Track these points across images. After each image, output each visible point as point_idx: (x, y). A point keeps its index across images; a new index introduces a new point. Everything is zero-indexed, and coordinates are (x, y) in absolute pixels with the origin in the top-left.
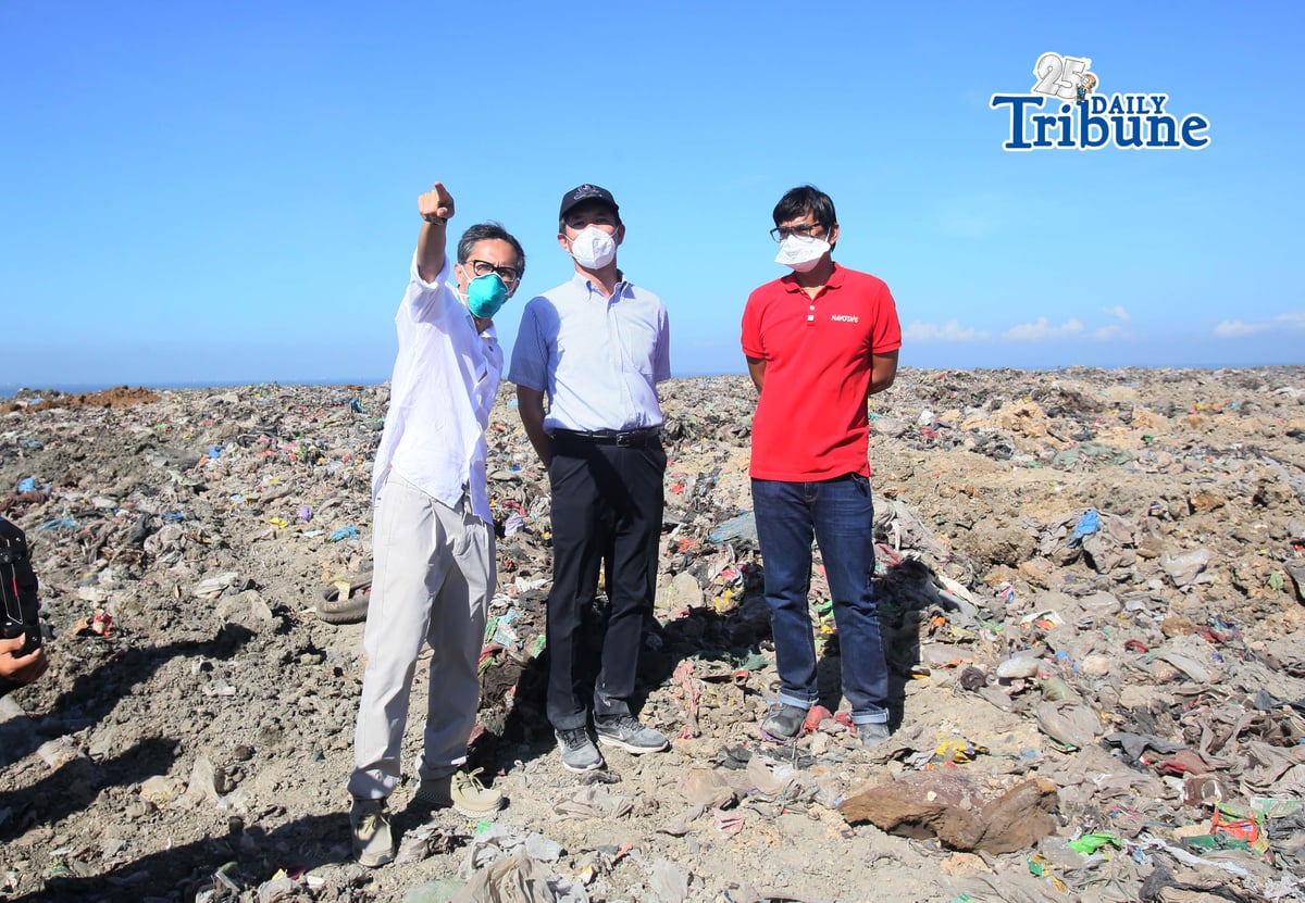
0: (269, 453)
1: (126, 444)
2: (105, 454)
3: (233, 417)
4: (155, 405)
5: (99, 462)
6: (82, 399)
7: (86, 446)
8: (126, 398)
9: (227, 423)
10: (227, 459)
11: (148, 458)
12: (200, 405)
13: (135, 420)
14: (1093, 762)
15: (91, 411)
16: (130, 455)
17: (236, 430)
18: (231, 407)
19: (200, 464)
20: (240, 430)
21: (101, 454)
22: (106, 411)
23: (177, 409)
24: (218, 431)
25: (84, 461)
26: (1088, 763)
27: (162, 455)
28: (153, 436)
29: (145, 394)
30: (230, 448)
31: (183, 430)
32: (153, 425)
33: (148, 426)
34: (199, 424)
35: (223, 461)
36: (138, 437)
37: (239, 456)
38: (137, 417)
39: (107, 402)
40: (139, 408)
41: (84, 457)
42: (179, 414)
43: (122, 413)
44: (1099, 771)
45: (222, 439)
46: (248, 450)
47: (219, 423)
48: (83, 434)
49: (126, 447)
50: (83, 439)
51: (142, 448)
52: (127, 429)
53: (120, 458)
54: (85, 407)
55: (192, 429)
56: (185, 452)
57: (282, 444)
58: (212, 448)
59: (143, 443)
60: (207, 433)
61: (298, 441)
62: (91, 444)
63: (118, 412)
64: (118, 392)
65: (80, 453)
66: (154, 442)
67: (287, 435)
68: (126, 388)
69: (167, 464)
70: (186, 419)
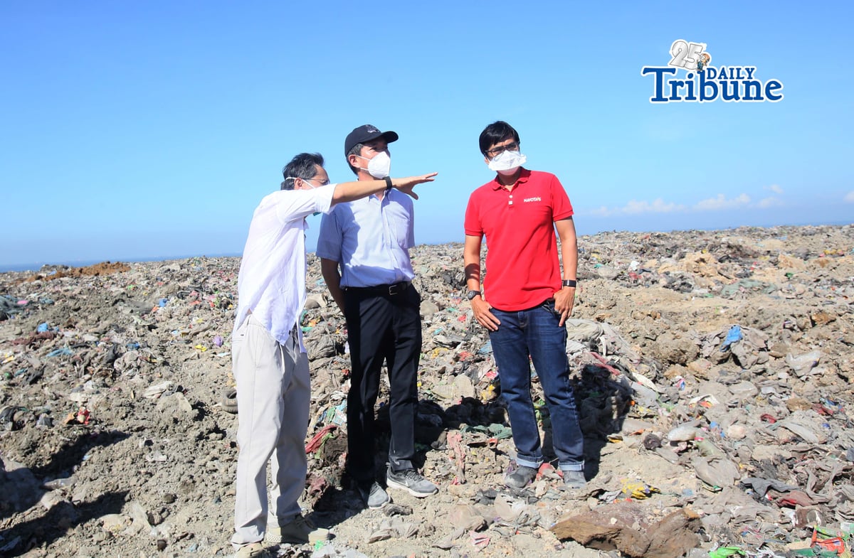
0: (197, 302)
1: (106, 299)
2: (94, 306)
3: (176, 279)
4: (126, 273)
5: (89, 312)
6: (81, 271)
7: (81, 302)
8: (108, 269)
9: (172, 283)
10: (170, 308)
11: (120, 308)
12: (156, 272)
13: (113, 283)
14: (731, 498)
15: (85, 278)
16: (109, 306)
17: (177, 288)
18: (175, 273)
19: (153, 311)
20: (179, 288)
21: (90, 306)
22: (95, 278)
23: (140, 276)
24: (165, 289)
25: (79, 311)
26: (727, 499)
27: (129, 306)
28: (124, 293)
29: (121, 266)
30: (173, 299)
31: (144, 289)
32: (125, 286)
33: (122, 287)
34: (155, 285)
35: (168, 308)
36: (114, 294)
37: (178, 305)
38: (115, 282)
39: (96, 273)
40: (116, 275)
41: (79, 308)
42: (141, 278)
43: (105, 279)
44: (735, 504)
45: (168, 294)
46: (184, 301)
47: (167, 284)
48: (80, 293)
49: (107, 301)
50: (80, 297)
51: (116, 302)
52: (108, 290)
53: (102, 308)
54: (82, 276)
55: (149, 288)
56: (144, 304)
57: (206, 297)
58: (161, 300)
59: (117, 298)
60: (158, 291)
61: (216, 294)
62: (85, 300)
63: (103, 278)
64: (104, 265)
65: (77, 306)
66: (124, 297)
67: (209, 290)
68: (109, 263)
69: (132, 312)
70: (146, 282)
